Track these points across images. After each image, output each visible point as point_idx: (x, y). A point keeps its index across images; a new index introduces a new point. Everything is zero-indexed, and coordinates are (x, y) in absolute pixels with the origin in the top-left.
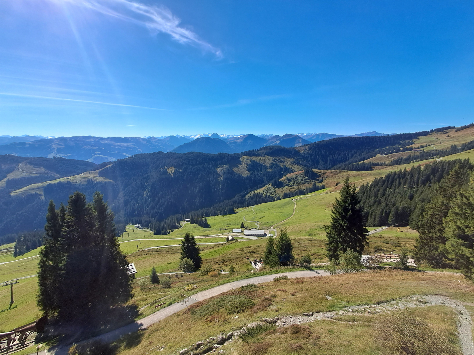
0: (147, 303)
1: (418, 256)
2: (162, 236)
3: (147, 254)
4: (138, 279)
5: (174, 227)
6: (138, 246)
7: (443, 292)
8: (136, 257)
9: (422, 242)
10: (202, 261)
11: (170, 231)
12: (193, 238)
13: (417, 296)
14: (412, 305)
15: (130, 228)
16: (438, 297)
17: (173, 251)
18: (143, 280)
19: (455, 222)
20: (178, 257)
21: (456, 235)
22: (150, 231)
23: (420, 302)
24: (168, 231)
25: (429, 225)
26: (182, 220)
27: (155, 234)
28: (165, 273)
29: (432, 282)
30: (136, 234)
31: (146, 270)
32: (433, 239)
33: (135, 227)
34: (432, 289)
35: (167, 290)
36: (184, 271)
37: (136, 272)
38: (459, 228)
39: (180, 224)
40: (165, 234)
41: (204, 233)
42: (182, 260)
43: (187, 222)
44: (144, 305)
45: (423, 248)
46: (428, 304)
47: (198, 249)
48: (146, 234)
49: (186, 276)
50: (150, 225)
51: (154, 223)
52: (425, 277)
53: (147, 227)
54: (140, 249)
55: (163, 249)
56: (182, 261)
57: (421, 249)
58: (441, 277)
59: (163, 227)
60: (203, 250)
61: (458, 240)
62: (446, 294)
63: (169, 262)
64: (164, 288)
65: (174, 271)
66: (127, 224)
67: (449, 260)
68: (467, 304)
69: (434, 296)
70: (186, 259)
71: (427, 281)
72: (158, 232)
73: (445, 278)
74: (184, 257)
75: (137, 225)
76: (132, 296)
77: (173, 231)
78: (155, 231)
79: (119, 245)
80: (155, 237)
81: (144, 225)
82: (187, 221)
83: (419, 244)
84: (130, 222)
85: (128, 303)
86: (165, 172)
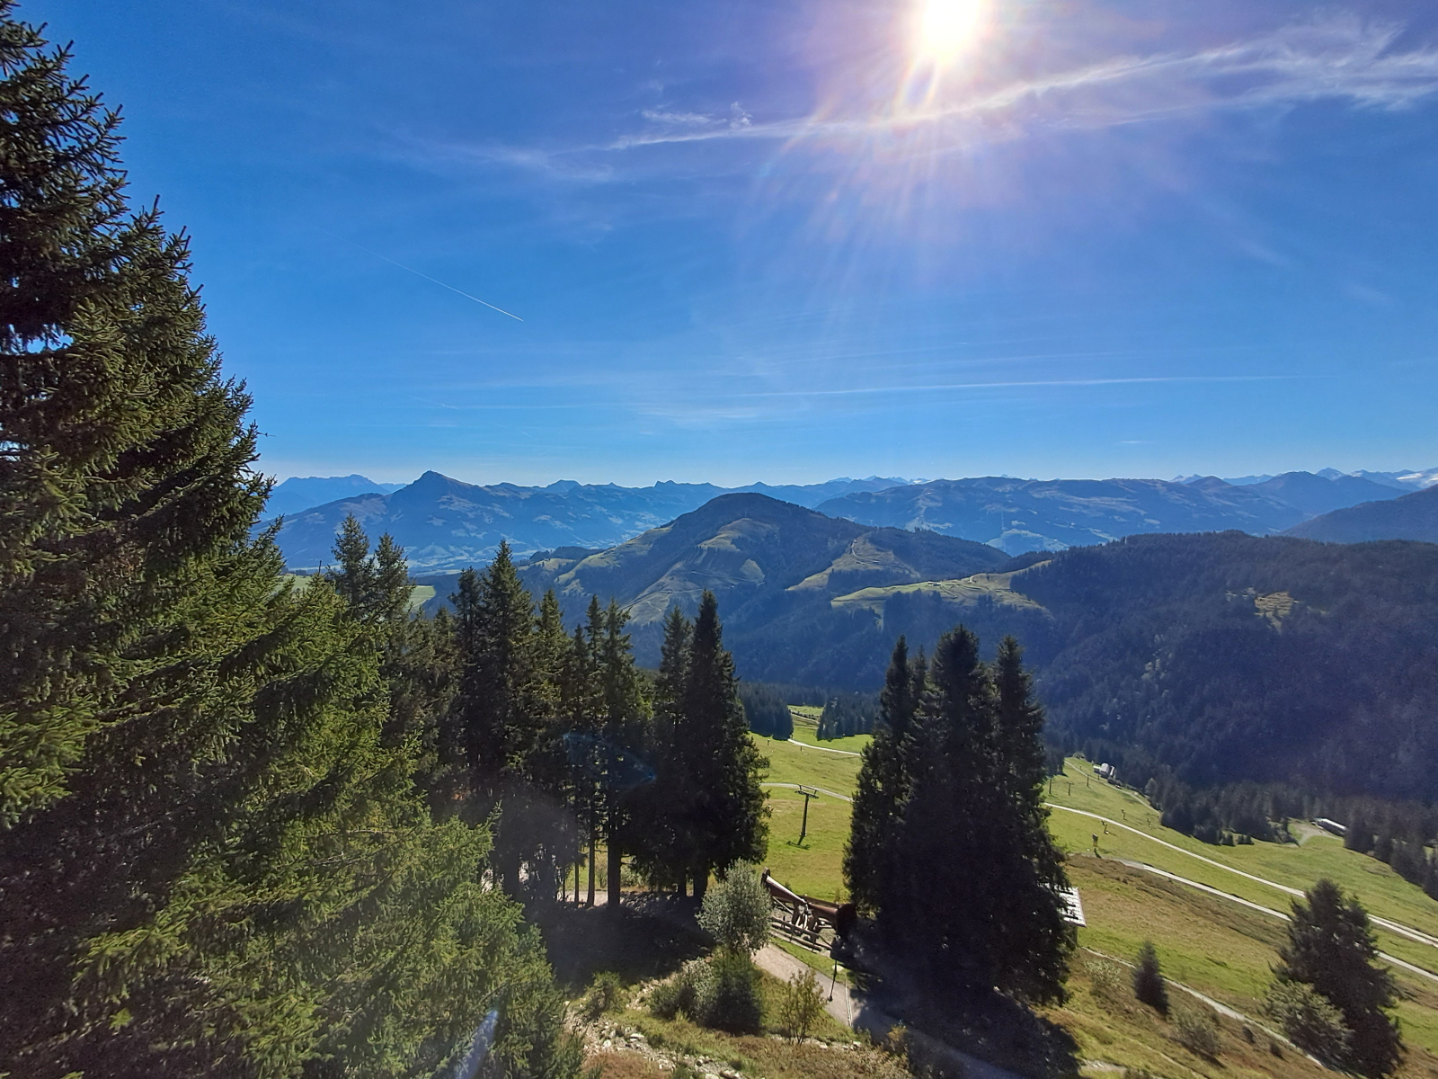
2: (1193, 841)
3: (1125, 882)
4: (1086, 953)
5: (1254, 830)
8: (1086, 871)
11: (1236, 837)
15: (1076, 767)
17: (1237, 919)
18: (1107, 965)
20: (1262, 961)
22: (1146, 804)
27: (1165, 823)
28: (1196, 989)
30: (1097, 796)
31: (1115, 933)
33: (1097, 771)
35: (1201, 1063)
36: (1287, 1033)
37: (1083, 923)
42: (1285, 982)
43: (1326, 834)
47: (1385, 982)
48: (1132, 810)
49: (1296, 1062)
50: (1153, 786)
51: (1168, 785)
53: (1138, 786)
56: (1282, 985)
59: (1206, 813)
60: (1410, 996)
63: (1217, 959)
64: (1185, 1045)
65: (1245, 1010)
66: (1069, 752)
70: (1307, 988)
72: (1181, 821)
74: (1295, 977)
75: (1104, 767)
77: (1250, 843)
81: (1129, 777)
84: (1080, 749)
86: (1248, 611)
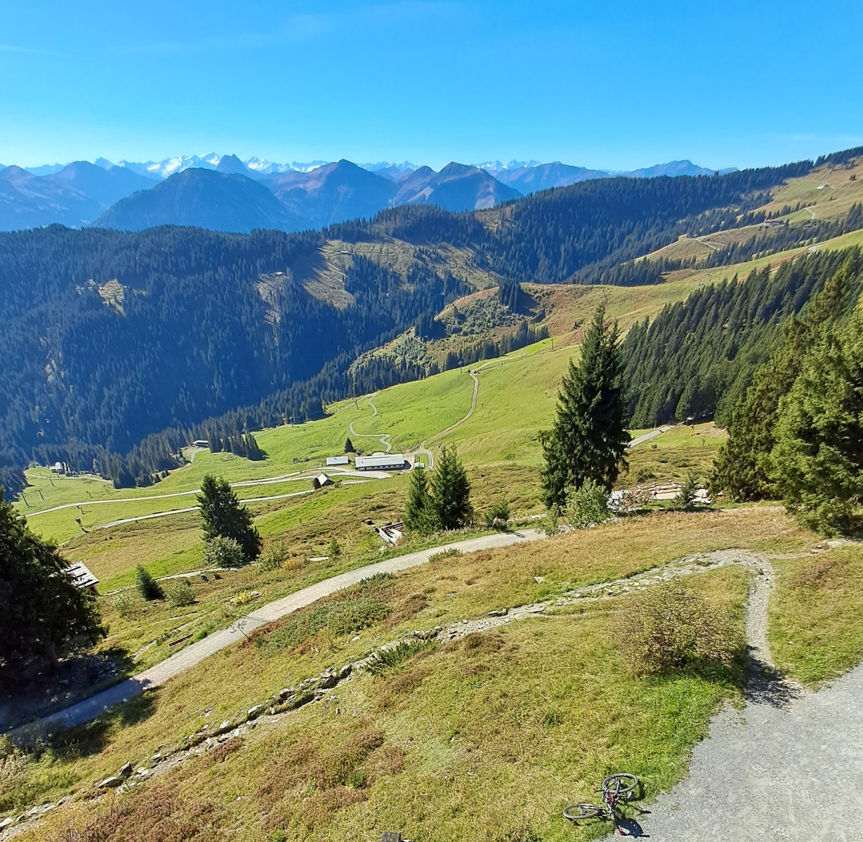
0: (145, 640)
1: (717, 482)
2: (138, 489)
3: (111, 538)
4: (108, 597)
5: (167, 465)
6: (79, 521)
7: (743, 543)
8: (83, 547)
9: (731, 453)
10: (261, 539)
11: (160, 474)
12: (226, 489)
13: (696, 555)
14: (686, 572)
15: (35, 474)
16: (732, 551)
17: (179, 523)
18: (121, 595)
19: (801, 403)
20: (196, 536)
21: (794, 431)
22: (101, 479)
23: (699, 564)
24: (154, 475)
25: (752, 414)
26: (184, 444)
27: (117, 486)
28: (174, 574)
29: (730, 527)
30: (64, 490)
31: (120, 573)
32: (751, 446)
33: (54, 471)
34: (725, 539)
35: (188, 608)
36: (220, 565)
37: (97, 580)
38: (804, 414)
39: (181, 456)
40: (147, 483)
41: (253, 472)
42: (209, 541)
43: (201, 449)
44: (139, 645)
45: (730, 465)
46: (712, 567)
47: (246, 513)
48: (92, 488)
49: (227, 575)
50: (97, 464)
51: (106, 459)
52: (719, 519)
53: (88, 468)
54: (86, 527)
55: (152, 521)
56: (209, 544)
57: (726, 467)
58: (746, 516)
59: (137, 468)
60: (258, 514)
61: (795, 442)
62: (747, 545)
63: (178, 551)
64: (178, 606)
65: (195, 569)
66: (24, 465)
67: (768, 481)
68: (776, 556)
69: (726, 551)
70: (219, 538)
71: (720, 527)
72: (126, 481)
73: (753, 517)
74: (213, 536)
75: (58, 466)
76: (104, 632)
77: (168, 474)
78: (118, 479)
79: (24, 522)
80: (119, 493)
81: (81, 465)
82: (200, 445)
83: (724, 457)
84: (31, 459)
85: (100, 646)
86: (95, 301)
